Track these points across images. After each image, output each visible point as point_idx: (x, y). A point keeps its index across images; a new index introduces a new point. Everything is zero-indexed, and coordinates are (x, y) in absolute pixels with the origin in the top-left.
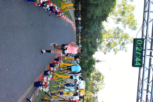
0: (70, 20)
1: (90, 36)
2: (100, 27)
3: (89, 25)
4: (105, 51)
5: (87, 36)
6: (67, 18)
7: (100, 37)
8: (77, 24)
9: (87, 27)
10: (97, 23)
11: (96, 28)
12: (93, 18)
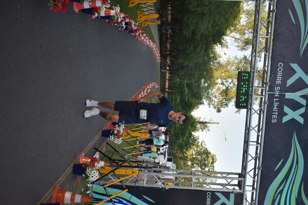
0: (150, 41)
1: (188, 73)
2: (209, 55)
3: (187, 52)
4: (218, 105)
5: (183, 74)
6: (147, 38)
7: (209, 75)
8: (163, 49)
9: (181, 55)
10: (202, 48)
11: (200, 57)
12: (195, 38)
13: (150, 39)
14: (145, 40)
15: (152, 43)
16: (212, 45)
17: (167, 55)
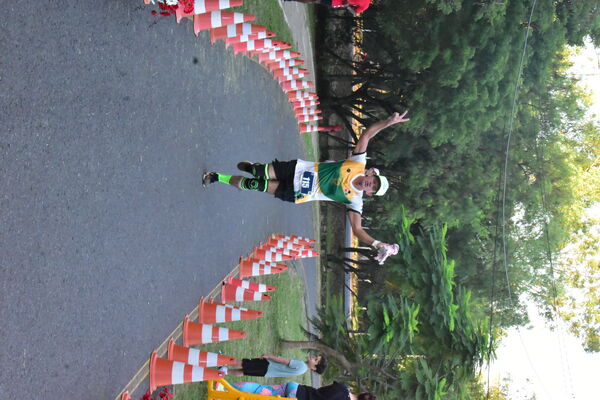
0: (262, 35)
1: (451, 178)
2: (546, 97)
3: (445, 83)
4: (588, 319)
5: (426, 183)
6: (239, 18)
7: (549, 187)
8: (330, 69)
9: (419, 96)
10: (513, 61)
11: (507, 104)
12: (479, 16)
13: (256, 27)
14: (231, 32)
15: (268, 44)
16: (559, 46)
17: (352, 99)
